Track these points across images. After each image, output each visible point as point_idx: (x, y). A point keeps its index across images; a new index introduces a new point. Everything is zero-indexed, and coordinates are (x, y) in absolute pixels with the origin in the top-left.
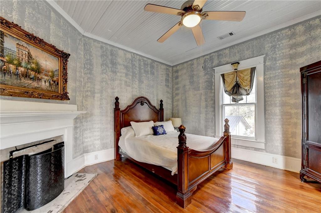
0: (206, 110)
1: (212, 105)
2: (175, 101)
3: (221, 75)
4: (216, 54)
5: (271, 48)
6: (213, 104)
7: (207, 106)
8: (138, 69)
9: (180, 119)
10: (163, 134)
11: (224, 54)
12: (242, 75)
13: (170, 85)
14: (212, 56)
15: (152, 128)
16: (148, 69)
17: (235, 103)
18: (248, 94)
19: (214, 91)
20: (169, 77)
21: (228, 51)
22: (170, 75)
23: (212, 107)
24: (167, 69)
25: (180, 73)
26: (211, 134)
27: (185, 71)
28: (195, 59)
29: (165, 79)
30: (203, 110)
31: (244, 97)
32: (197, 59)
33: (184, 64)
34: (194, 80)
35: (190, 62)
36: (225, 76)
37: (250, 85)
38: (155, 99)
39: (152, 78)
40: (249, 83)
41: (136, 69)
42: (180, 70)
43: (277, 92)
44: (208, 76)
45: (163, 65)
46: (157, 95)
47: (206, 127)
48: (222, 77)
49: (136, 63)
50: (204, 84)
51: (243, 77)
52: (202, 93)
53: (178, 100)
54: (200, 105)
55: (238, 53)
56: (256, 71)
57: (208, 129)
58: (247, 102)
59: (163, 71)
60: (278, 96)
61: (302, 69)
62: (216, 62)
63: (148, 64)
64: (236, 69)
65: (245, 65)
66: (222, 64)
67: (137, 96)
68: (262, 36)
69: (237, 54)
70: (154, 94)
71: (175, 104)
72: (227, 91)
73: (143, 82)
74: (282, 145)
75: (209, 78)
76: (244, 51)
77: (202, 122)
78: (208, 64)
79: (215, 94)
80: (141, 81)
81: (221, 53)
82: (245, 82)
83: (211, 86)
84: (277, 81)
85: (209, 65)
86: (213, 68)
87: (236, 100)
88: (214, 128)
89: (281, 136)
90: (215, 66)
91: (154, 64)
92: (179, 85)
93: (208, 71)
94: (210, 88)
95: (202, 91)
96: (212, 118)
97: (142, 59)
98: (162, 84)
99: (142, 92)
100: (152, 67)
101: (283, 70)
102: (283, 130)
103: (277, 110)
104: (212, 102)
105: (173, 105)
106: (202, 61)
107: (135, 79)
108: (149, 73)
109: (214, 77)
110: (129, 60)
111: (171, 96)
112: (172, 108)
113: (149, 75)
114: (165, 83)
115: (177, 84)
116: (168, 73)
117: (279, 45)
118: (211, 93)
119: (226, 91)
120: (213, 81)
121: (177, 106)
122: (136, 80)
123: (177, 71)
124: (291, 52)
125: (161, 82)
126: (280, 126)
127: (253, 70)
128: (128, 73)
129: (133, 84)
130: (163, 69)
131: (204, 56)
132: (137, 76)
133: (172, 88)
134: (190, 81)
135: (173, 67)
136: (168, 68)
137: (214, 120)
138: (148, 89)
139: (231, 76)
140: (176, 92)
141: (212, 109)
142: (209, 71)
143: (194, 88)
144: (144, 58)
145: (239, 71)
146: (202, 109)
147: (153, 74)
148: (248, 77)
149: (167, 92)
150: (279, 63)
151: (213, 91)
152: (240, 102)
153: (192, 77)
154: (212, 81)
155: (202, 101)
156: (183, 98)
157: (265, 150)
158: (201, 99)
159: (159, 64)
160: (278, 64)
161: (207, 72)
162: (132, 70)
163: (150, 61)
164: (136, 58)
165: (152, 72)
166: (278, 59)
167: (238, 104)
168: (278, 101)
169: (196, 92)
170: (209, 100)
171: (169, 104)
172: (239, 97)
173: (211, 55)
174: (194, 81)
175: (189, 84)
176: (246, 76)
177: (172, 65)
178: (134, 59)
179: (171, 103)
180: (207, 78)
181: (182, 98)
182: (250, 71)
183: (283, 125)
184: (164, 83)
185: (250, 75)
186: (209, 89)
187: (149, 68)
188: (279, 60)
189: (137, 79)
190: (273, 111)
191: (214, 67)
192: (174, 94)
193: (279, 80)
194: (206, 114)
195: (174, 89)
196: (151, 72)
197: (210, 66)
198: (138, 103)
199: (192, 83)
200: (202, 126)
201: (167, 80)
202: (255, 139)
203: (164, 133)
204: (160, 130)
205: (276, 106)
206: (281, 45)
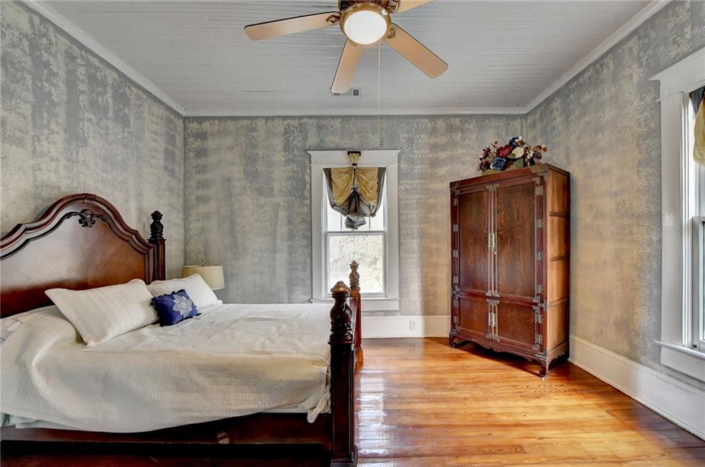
0: (289, 243)
1: (305, 233)
2: (193, 217)
3: (324, 169)
4: (314, 122)
5: (408, 141)
6: (307, 230)
7: (291, 236)
8: (62, 87)
9: (221, 267)
10: (190, 317)
11: (332, 127)
12: (364, 177)
13: (179, 170)
14: (305, 124)
15: (152, 304)
16: (107, 102)
17: (350, 230)
18: (373, 215)
19: (309, 203)
20: (174, 145)
21: (340, 124)
22: (179, 141)
23: (304, 237)
24: (169, 121)
25: (211, 143)
26: (302, 297)
27: (229, 141)
28: (262, 117)
29: (163, 150)
30: (283, 245)
31: (367, 219)
32: (267, 118)
33: (227, 120)
34: (257, 170)
35: (245, 122)
36: (332, 175)
37: (378, 199)
38: (133, 206)
39: (120, 136)
40: (375, 194)
41: (56, 86)
42: (213, 135)
43: (415, 215)
44: (295, 167)
45: (156, 104)
46: (139, 195)
47: (291, 284)
48: (326, 175)
49: (52, 61)
50: (284, 184)
51: (367, 183)
52: (279, 204)
53: (207, 216)
54: (275, 231)
55: (357, 134)
56: (387, 176)
57: (295, 285)
58: (371, 230)
59: (157, 124)
60: (416, 221)
61: (452, 184)
62: (313, 140)
63: (103, 84)
64: (356, 165)
65: (369, 159)
66: (327, 148)
67: (59, 188)
68: (396, 116)
69: (356, 136)
70: (127, 190)
71: (195, 226)
72: (335, 205)
73: (84, 142)
74: (420, 299)
75: (297, 172)
76: (367, 133)
77: (281, 270)
78: (293, 139)
79: (311, 209)
80: (75, 137)
81: (325, 122)
82: (370, 191)
83: (301, 190)
84: (414, 197)
85: (297, 141)
86: (308, 152)
87: (355, 224)
88: (309, 282)
89: (419, 284)
90: (311, 148)
91: (127, 89)
92: (209, 176)
93: (294, 155)
94: (300, 193)
95: (279, 199)
96: (305, 262)
97: (82, 56)
98: (153, 161)
99: (82, 177)
100: (121, 99)
101: (423, 182)
102: (422, 276)
103: (414, 244)
104: (304, 226)
105: (186, 230)
106: (280, 127)
107: (49, 121)
108: (111, 114)
109: (308, 171)
110: (17, 34)
111: (181, 201)
112: (185, 238)
113: (111, 125)
114: (163, 160)
115: (202, 169)
116: (172, 133)
117: (418, 140)
118: (303, 205)
119: (333, 205)
120: (307, 178)
121: (203, 231)
122: (53, 126)
123: (202, 136)
124: (431, 156)
125: (153, 157)
126: (419, 270)
127: (382, 171)
128: (13, 86)
129: (39, 141)
130: (158, 117)
131: (285, 118)
132: (61, 111)
133: (185, 181)
134: (244, 170)
135: (186, 119)
136: (172, 117)
137: (309, 265)
138: (104, 171)
139: (345, 177)
140: (200, 193)
141: (305, 242)
142: (298, 156)
143: (257, 190)
144: (90, 57)
145: (359, 169)
146: (279, 242)
147: (125, 122)
148: (374, 183)
149: (171, 189)
150: (417, 168)
151: (307, 202)
152: (361, 229)
153: (250, 159)
154: (305, 179)
155: (279, 222)
156: (222, 211)
157: (400, 312)
158: (277, 217)
159: (146, 97)
160: (416, 171)
161: (291, 156)
162: (34, 80)
163: (115, 76)
164: (53, 41)
165: (121, 114)
166: (416, 162)
167: (356, 232)
168: (416, 228)
169: (262, 200)
170: (296, 221)
171: (174, 225)
172: (361, 219)
173: (303, 121)
174: (258, 172)
175: (243, 176)
176: (371, 180)
177: (184, 114)
178: (44, 41)
179: (181, 222)
180: (293, 171)
181: (219, 212)
182: (376, 173)
183: (422, 267)
184: (160, 160)
185: (377, 181)
186: (296, 195)
187: (110, 100)
188: (417, 164)
189: (57, 123)
190: (410, 246)
191: (310, 150)
192: (193, 197)
193: (417, 196)
194: (290, 253)
195: (193, 183)
196: (116, 112)
197: (299, 145)
198: (68, 215)
199: (251, 175)
200: (281, 281)
201: (169, 154)
202: (384, 295)
203: (194, 314)
204: (180, 306)
205: (413, 238)
206: (420, 141)
